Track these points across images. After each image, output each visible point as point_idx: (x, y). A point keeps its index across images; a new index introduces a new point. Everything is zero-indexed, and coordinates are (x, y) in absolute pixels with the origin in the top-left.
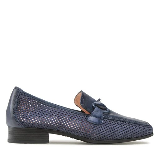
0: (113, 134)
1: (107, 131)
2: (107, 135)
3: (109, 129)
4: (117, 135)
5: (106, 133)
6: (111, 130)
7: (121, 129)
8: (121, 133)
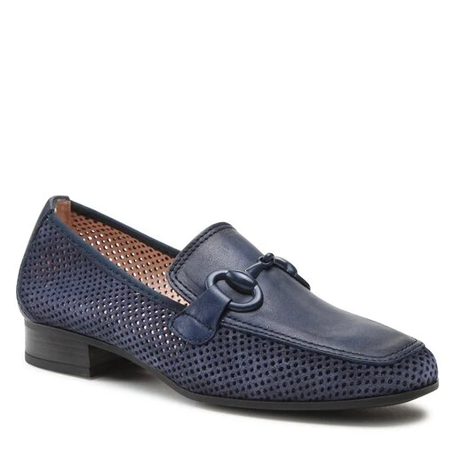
0: (231, 380)
1: (214, 369)
2: (214, 381)
3: (223, 362)
4: (245, 384)
5: (212, 374)
6: (227, 365)
7: (259, 367)
8: (258, 380)
